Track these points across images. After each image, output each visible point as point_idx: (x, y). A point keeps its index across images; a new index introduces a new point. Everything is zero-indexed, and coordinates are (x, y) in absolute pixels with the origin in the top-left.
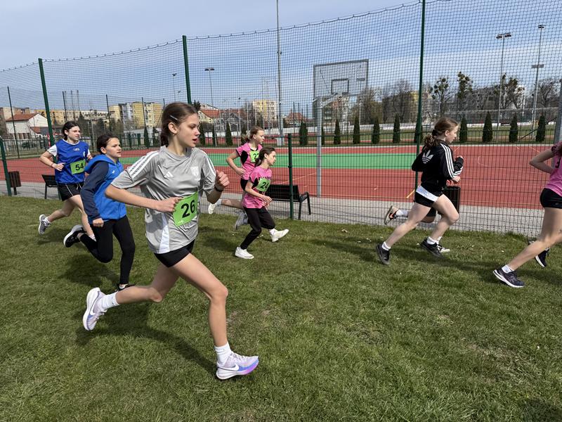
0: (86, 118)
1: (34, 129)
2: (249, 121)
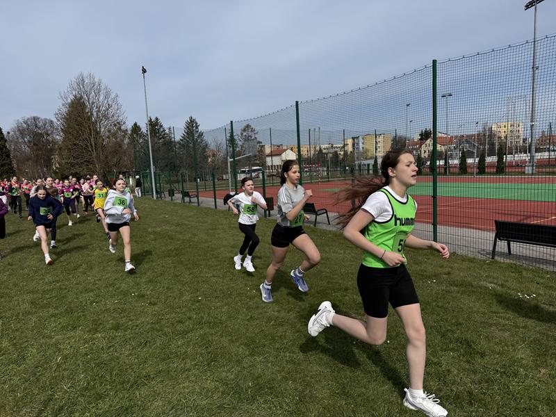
0: (324, 151)
2: (487, 146)
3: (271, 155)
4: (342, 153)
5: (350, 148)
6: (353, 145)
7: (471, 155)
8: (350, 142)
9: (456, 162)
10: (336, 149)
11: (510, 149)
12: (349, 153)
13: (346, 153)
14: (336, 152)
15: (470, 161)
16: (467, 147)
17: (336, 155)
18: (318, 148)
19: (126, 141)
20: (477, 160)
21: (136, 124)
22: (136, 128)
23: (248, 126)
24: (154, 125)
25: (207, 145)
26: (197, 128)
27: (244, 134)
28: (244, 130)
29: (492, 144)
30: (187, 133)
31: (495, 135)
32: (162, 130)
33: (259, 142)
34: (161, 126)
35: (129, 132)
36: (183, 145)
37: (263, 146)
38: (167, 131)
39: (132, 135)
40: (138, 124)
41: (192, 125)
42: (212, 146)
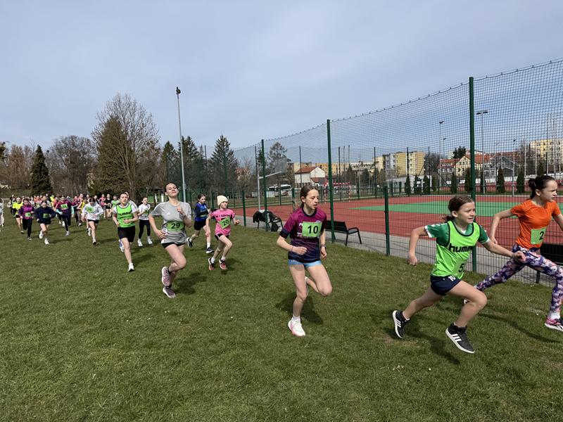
0: (354, 169)
1: (314, 179)
2: (525, 165)
3: (301, 173)
4: (372, 171)
5: (380, 166)
6: (384, 163)
7: (509, 173)
8: (380, 159)
9: (493, 180)
10: (366, 167)
11: (551, 167)
12: (380, 171)
13: (376, 170)
14: (366, 170)
15: (507, 179)
16: (503, 165)
17: (366, 173)
18: (347, 166)
19: (159, 159)
20: (516, 178)
21: (168, 143)
22: (169, 146)
23: (277, 144)
24: (186, 144)
25: (236, 163)
26: (227, 146)
27: (274, 152)
28: (274, 148)
29: (531, 163)
30: (218, 152)
31: (533, 153)
32: (193, 148)
33: (289, 160)
34: (193, 145)
35: (162, 151)
36: (214, 164)
37: (292, 164)
38: (198, 150)
39: (164, 153)
40: (171, 143)
41: (222, 144)
42: (242, 164)
